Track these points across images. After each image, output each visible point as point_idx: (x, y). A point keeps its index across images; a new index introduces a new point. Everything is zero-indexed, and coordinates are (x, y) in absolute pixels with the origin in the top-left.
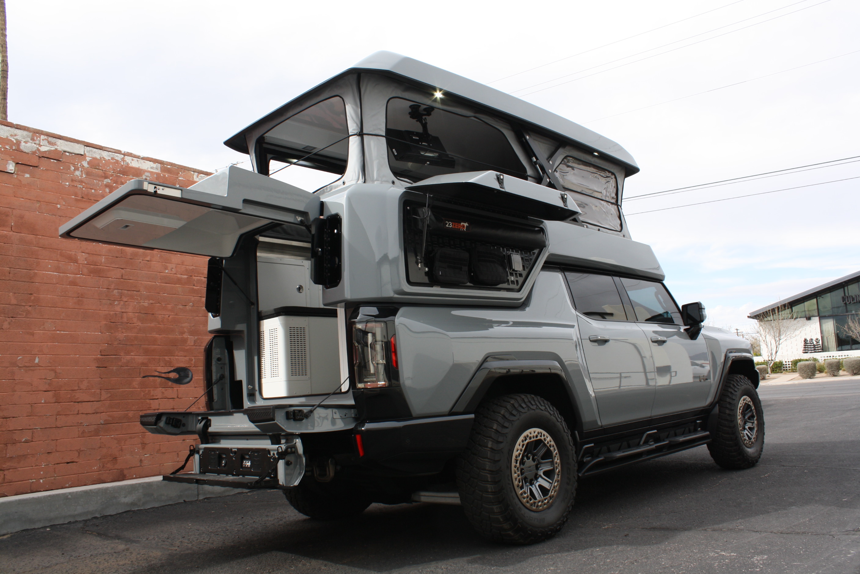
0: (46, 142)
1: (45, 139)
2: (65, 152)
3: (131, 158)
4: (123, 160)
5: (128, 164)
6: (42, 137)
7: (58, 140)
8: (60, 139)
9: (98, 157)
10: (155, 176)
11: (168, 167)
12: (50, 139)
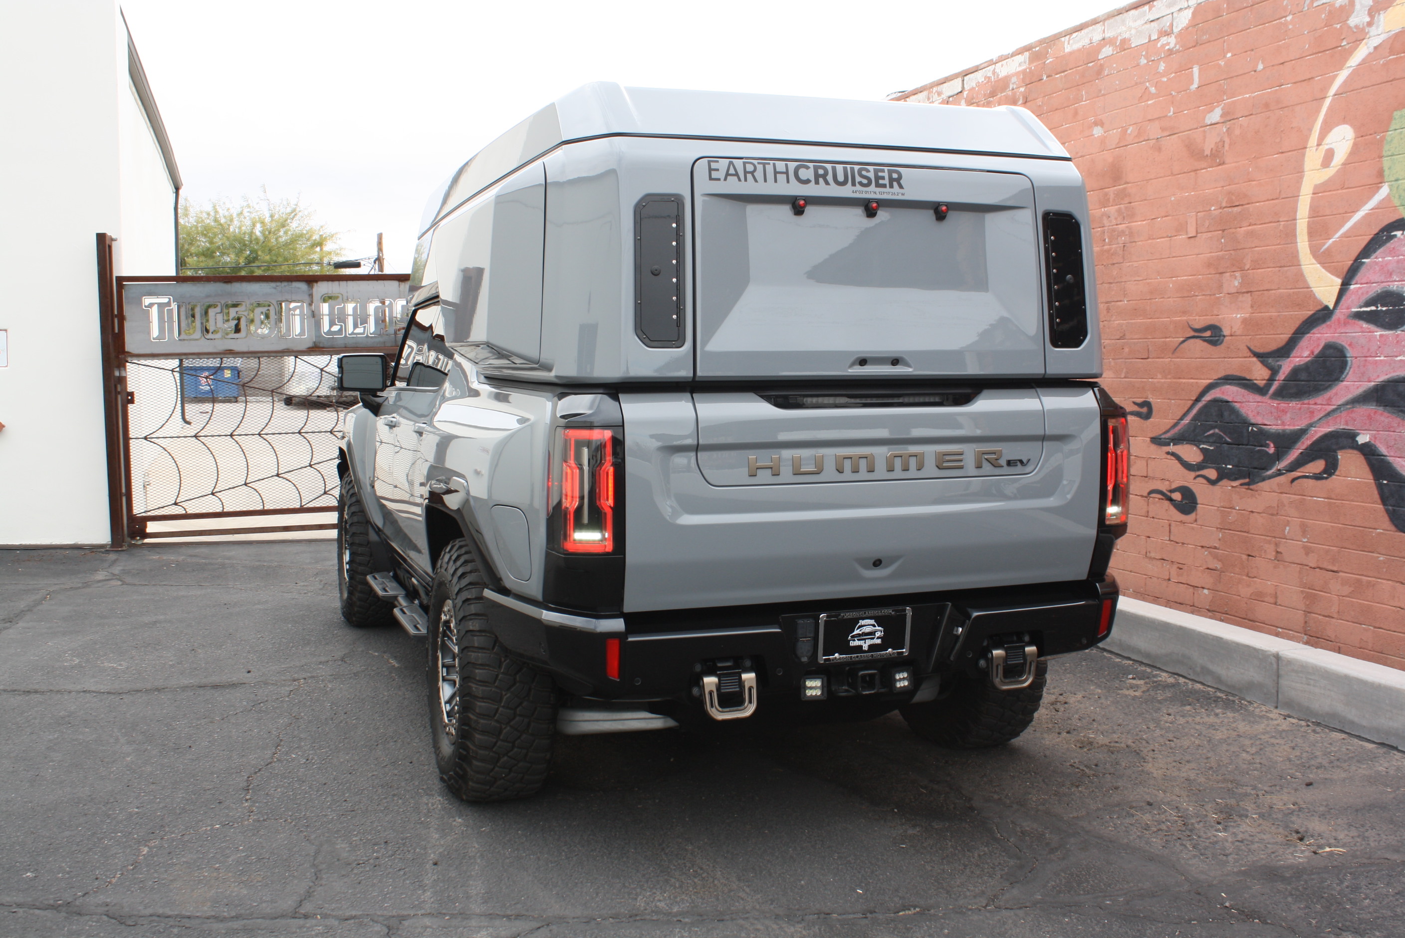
0: (936, 94)
1: (936, 91)
2: (949, 97)
3: (1001, 63)
4: (994, 72)
5: (998, 75)
6: (935, 89)
7: (941, 86)
8: (945, 82)
9: (975, 86)
10: (1022, 77)
11: (1037, 49)
12: (939, 88)
